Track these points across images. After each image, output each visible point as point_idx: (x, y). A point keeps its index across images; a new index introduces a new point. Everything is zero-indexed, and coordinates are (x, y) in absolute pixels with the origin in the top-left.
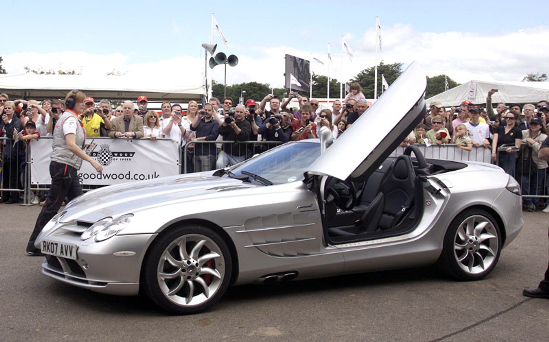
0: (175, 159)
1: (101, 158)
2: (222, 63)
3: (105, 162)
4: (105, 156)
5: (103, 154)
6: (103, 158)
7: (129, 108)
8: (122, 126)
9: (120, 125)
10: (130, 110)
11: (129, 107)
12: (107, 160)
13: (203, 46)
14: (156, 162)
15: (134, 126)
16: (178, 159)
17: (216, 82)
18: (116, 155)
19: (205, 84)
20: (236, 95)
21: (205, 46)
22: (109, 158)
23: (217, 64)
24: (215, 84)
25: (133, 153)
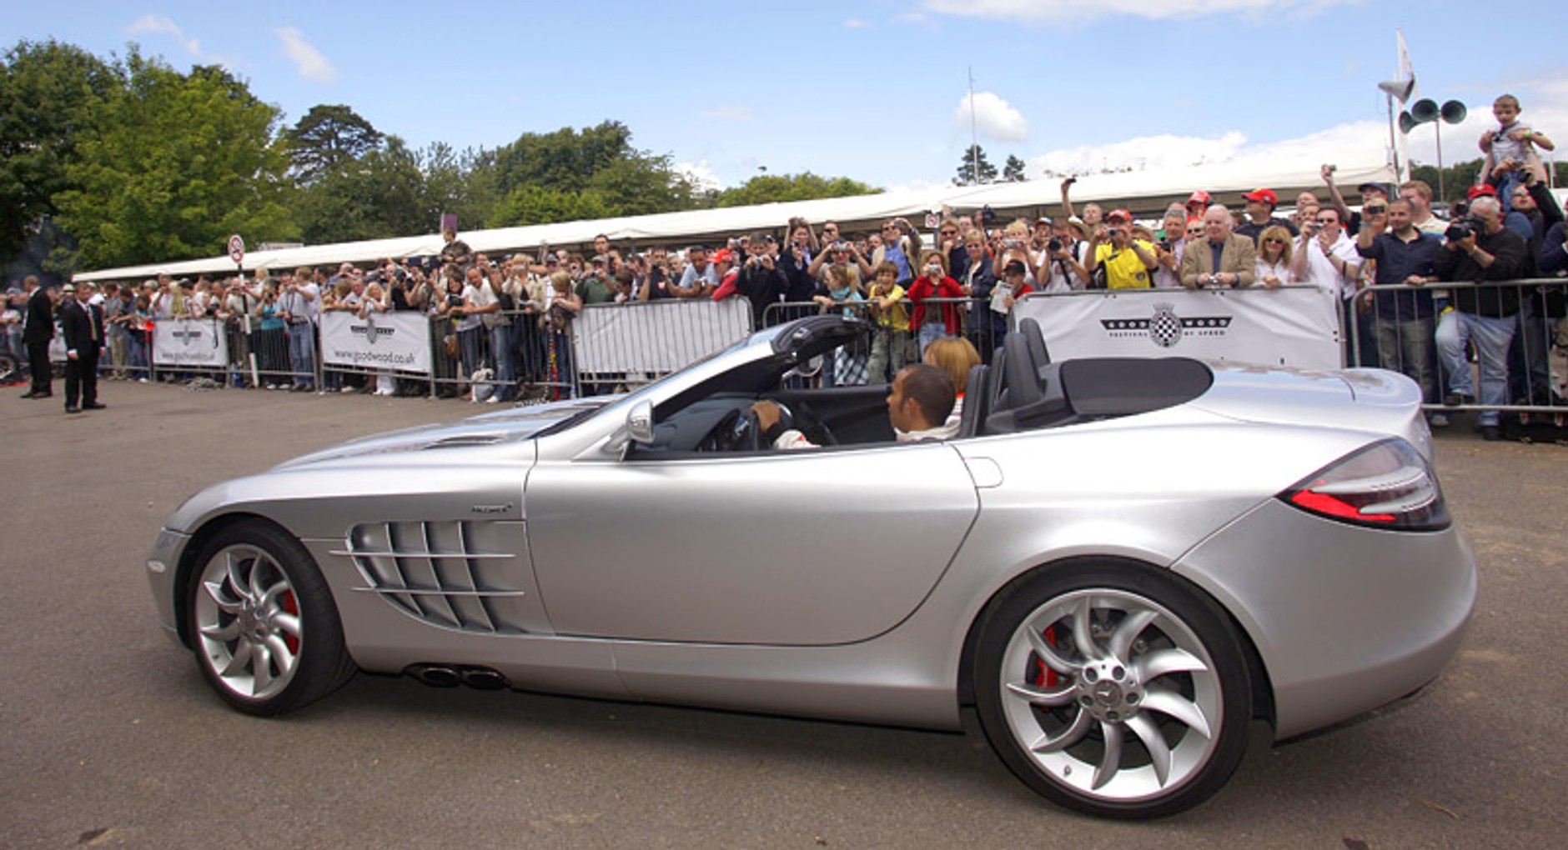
0: (1330, 328)
1: (1157, 331)
2: (1428, 121)
3: (1166, 340)
4: (1165, 327)
5: (1161, 323)
6: (1161, 331)
7: (1218, 222)
8: (1207, 257)
9: (1201, 257)
10: (1220, 226)
11: (1218, 219)
12: (1170, 335)
13: (1382, 86)
14: (1281, 336)
15: (1233, 258)
16: (1337, 329)
17: (1416, 164)
18: (1189, 323)
19: (1393, 162)
20: (1463, 184)
21: (1388, 88)
22: (1174, 331)
23: (1416, 124)
24: (1415, 166)
25: (1228, 320)
